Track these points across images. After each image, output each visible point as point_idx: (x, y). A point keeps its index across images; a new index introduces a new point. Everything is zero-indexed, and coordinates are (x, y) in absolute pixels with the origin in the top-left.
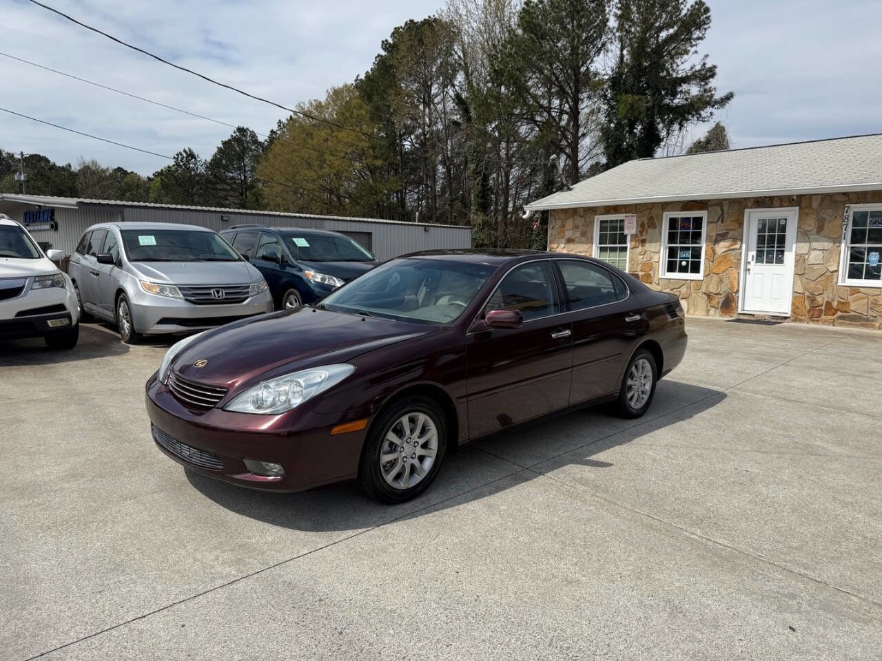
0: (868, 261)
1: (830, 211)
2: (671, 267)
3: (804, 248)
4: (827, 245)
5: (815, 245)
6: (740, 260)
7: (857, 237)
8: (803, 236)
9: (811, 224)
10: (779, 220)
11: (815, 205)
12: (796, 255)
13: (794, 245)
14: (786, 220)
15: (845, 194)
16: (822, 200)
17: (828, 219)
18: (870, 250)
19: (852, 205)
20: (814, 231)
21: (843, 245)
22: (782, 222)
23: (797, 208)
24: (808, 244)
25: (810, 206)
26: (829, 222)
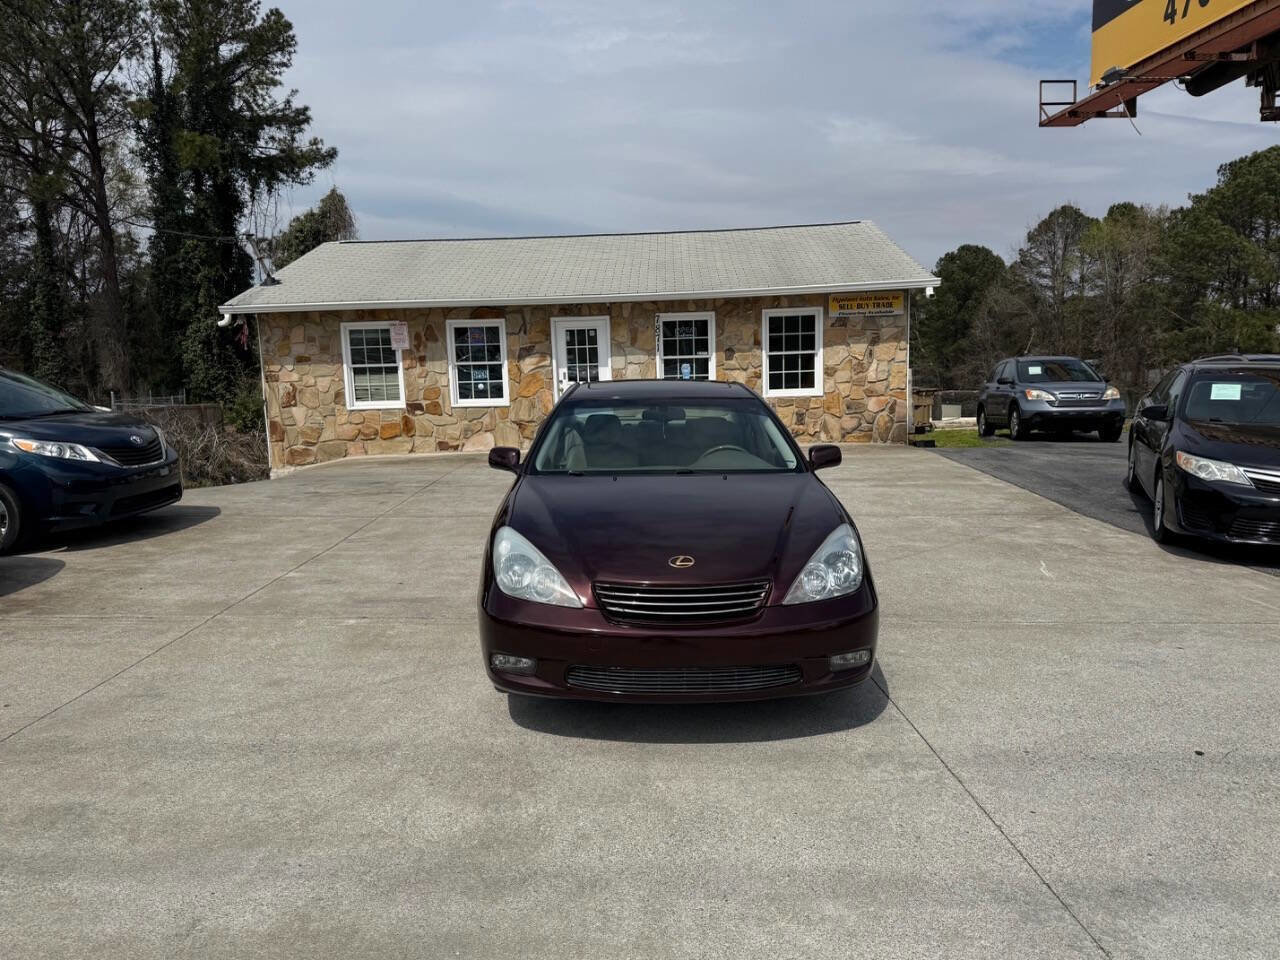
0: (681, 373)
1: (641, 321)
2: (464, 393)
3: (620, 361)
4: (643, 358)
5: (631, 358)
6: (552, 379)
7: (669, 348)
8: (617, 348)
9: (624, 335)
10: (588, 330)
11: (626, 313)
12: (613, 370)
13: (610, 360)
14: (595, 330)
15: (654, 302)
16: (633, 308)
17: (640, 329)
18: (683, 361)
19: (661, 315)
20: (629, 344)
21: (658, 357)
22: (592, 334)
23: (608, 317)
24: (624, 358)
25: (620, 315)
26: (643, 332)
